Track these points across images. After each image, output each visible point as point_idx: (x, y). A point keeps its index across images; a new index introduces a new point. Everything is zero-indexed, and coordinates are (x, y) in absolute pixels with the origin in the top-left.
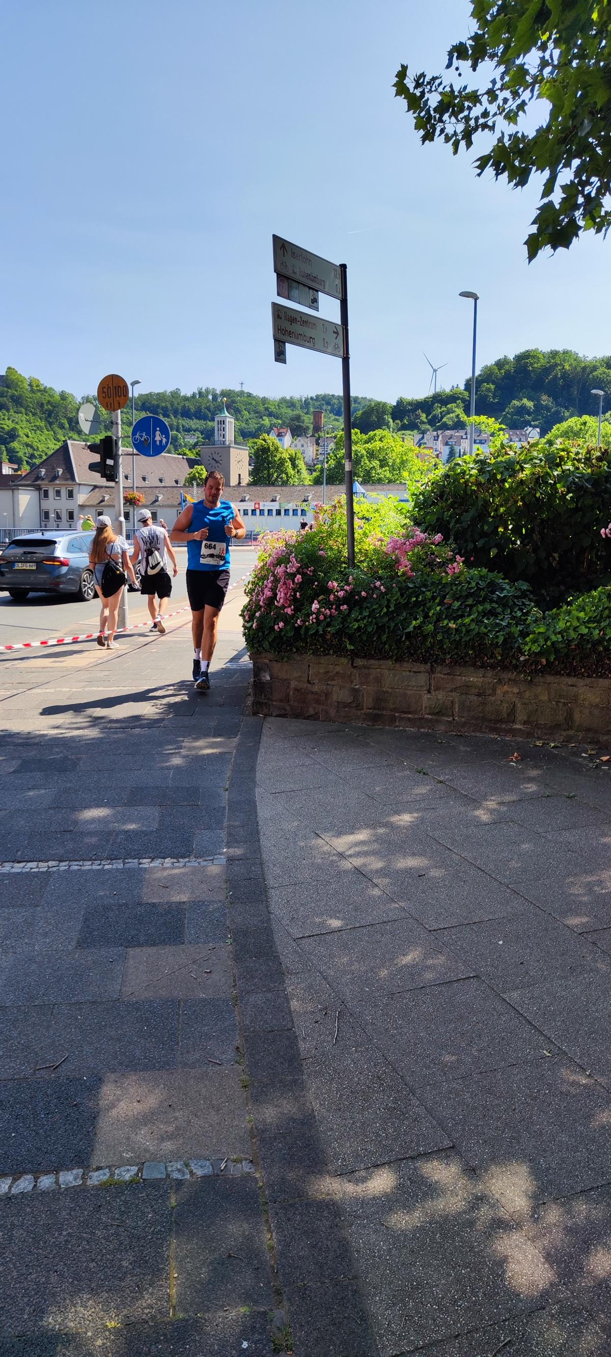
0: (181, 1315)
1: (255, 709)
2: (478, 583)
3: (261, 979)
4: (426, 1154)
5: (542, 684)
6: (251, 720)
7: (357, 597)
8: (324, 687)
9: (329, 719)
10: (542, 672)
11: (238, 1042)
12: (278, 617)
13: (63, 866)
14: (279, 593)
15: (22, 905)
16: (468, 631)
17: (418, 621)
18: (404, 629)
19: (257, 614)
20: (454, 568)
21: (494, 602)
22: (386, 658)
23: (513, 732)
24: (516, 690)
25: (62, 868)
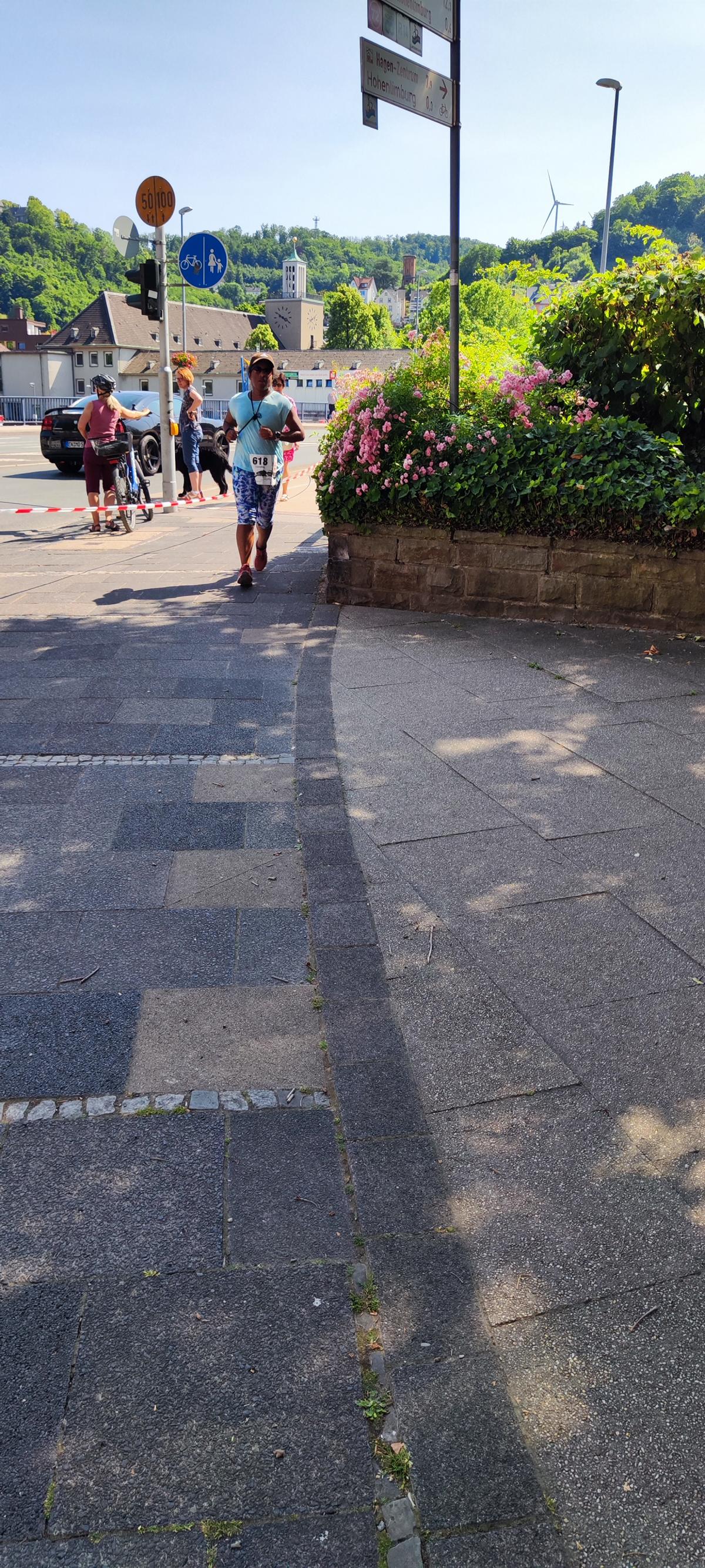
0: (237, 1266)
1: (330, 595)
2: (614, 434)
3: (338, 889)
4: (545, 1091)
5: (689, 562)
6: (326, 608)
7: (460, 451)
8: (416, 568)
9: (420, 608)
10: (691, 546)
11: (309, 957)
12: (360, 478)
13: (97, 761)
14: (362, 446)
15: (47, 802)
16: (600, 494)
17: (538, 481)
18: (519, 491)
19: (335, 474)
20: (584, 416)
21: (634, 457)
22: (495, 529)
23: (650, 624)
24: (656, 570)
25: (96, 763)
